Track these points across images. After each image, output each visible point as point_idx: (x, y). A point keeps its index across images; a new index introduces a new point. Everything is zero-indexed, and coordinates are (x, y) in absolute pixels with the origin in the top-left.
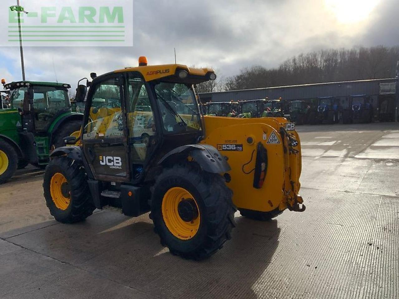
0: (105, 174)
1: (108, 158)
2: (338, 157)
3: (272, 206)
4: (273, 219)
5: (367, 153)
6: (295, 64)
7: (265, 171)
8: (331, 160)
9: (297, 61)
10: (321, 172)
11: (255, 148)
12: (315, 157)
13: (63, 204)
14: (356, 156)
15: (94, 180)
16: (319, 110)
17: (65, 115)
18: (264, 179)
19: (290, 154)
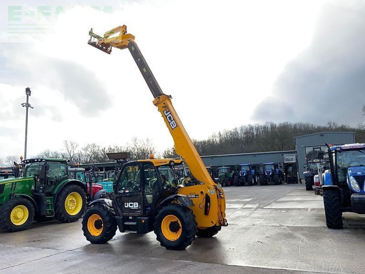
0: (127, 212)
1: (130, 203)
2: (253, 208)
3: (213, 223)
4: (214, 236)
5: (272, 206)
6: (220, 135)
7: (210, 207)
8: (247, 210)
9: (222, 133)
10: (241, 216)
11: (205, 196)
12: (238, 208)
13: (96, 233)
14: (265, 207)
15: (120, 216)
16: (241, 174)
17: (67, 180)
18: (209, 211)
19: (220, 199)
